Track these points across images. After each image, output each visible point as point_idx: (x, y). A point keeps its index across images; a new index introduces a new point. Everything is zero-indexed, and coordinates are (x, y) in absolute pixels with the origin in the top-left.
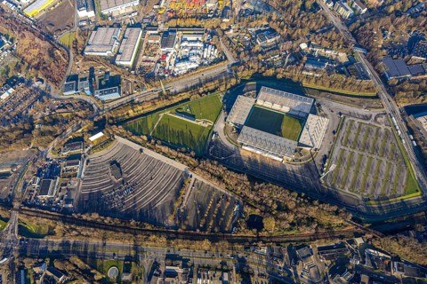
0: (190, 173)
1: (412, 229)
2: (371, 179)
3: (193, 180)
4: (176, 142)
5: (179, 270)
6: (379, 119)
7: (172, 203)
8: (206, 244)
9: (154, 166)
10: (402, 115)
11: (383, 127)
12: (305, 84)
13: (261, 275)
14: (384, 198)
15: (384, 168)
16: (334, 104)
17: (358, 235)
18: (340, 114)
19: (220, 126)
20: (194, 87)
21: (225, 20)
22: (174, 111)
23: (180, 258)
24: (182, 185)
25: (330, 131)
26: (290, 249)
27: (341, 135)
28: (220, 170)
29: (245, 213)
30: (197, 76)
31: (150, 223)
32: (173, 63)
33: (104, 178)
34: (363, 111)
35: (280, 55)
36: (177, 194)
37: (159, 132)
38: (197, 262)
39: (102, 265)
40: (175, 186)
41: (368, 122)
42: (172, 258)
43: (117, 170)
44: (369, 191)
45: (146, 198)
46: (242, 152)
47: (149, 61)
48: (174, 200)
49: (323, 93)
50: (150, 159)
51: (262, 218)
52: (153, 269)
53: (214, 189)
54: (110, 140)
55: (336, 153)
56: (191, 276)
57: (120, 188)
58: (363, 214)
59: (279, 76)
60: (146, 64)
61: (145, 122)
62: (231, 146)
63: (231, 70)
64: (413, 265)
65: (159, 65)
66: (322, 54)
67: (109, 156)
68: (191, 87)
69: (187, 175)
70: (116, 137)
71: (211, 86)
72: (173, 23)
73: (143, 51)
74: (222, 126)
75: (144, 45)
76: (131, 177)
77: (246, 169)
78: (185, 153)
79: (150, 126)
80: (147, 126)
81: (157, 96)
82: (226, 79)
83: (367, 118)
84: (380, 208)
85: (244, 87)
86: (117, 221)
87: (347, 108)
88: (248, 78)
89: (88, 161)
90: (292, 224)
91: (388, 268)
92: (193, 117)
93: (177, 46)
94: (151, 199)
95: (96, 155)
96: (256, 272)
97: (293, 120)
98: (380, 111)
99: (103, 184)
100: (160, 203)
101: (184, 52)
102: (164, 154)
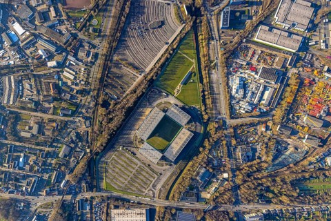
0: (143, 75)
1: (89, 176)
2: (117, 170)
3: (138, 75)
4: (168, 69)
5: (90, 59)
6: (152, 192)
7: (126, 60)
8: (99, 76)
9: (154, 52)
10: (151, 205)
11: (146, 191)
12: (190, 163)
13: (81, 100)
14: (106, 171)
15: (121, 179)
16: (169, 174)
17: (91, 151)
18: (161, 174)
19: (172, 100)
20: (211, 88)
22: (195, 70)
23: (95, 61)
24: (136, 68)
25: (150, 163)
26: (90, 118)
27: (147, 168)
28: (139, 92)
29: (111, 100)
30: (222, 93)
31: (117, 46)
32: (242, 75)
33: (153, 16)
34: (159, 186)
35: (222, 157)
36: (131, 64)
37: (179, 57)
38: (92, 69)
39: (100, 15)
40: (137, 63)
41: (151, 185)
42: (96, 56)
43: (156, 26)
44: (111, 166)
45: (133, 45)
47: (253, 55)
48: (127, 62)
49: (179, 171)
50: (159, 49)
51: (107, 109)
52: (93, 45)
53: (129, 87)
54: (182, 21)
55: (135, 160)
56: (86, 65)
57: (143, 28)
58: (100, 159)
59: (201, 149)
60: (250, 52)
61: (191, 48)
63: (220, 119)
64: (74, 168)
65: (245, 63)
66: (213, 184)
67: (169, 20)
68: (213, 87)
69: (142, 72)
70: (184, 25)
71: (209, 102)
72: (293, 81)
73: (268, 51)
74: (172, 102)
75: (274, 53)
76: (149, 35)
77: (138, 108)
78: (157, 73)
79: (186, 51)
80: (187, 49)
81: (212, 59)
82: (212, 114)
83: (154, 186)
84: (102, 167)
85: (201, 124)
86: (122, 25)
87: (164, 179)
88: (208, 129)
89: (169, 4)
90: (101, 123)
91: (75, 157)
92: (185, 83)
93: (262, 81)
94: (131, 47)
95: (173, 10)
96: (83, 98)
97: (165, 146)
98: (157, 195)
99: (148, 16)
100: (128, 53)
101: (253, 87)
102: (160, 59)
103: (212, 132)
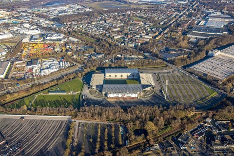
0: (73, 120)
3: (77, 123)
6: (174, 72)
7: (63, 143)
9: (37, 124)
11: (178, 74)
16: (150, 71)
18: (155, 74)
19: (86, 92)
21: (69, 53)
25: (155, 80)
30: (59, 74)
32: (38, 72)
34: (166, 71)
35: (108, 60)
36: (66, 135)
40: (62, 132)
41: (170, 74)
45: (36, 148)
46: (108, 100)
47: (19, 74)
53: (98, 124)
55: (165, 88)
62: (100, 99)
63: (82, 69)
68: (57, 79)
69: (70, 122)
74: (88, 91)
79: (27, 103)
80: (24, 104)
81: (30, 86)
82: (80, 72)
88: (94, 70)
92: (63, 91)
94: (41, 147)
97: (132, 81)
98: (172, 70)
100: (51, 147)
101: (46, 66)
102: (45, 114)
103: (95, 68)
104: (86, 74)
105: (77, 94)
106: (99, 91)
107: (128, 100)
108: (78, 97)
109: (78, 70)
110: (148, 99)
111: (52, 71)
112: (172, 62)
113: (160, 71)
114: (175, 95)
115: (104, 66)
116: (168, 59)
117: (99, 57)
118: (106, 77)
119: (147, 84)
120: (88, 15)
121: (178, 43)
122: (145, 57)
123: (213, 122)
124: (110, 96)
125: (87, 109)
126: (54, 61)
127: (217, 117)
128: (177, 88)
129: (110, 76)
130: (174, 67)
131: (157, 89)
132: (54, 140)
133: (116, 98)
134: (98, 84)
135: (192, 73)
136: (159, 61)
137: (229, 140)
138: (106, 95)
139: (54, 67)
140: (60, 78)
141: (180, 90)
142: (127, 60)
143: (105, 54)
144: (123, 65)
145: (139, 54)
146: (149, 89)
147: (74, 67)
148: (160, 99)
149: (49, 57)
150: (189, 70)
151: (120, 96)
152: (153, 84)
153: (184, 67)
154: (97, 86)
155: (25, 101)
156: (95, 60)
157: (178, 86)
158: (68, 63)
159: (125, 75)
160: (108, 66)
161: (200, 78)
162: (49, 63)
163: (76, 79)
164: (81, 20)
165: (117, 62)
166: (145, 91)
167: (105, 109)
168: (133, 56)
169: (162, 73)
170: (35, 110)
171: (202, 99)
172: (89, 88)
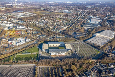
0: (37, 66)
3: (39, 68)
9: (19, 69)
11: (82, 44)
21: (29, 35)
22: (21, 53)
27: (75, 47)
32: (15, 44)
35: (49, 38)
40: (32, 72)
46: (52, 56)
48: (34, 76)
53: (48, 68)
55: (77, 50)
60: (4, 46)
62: (48, 56)
75: (2, 42)
81: (12, 51)
83: (77, 43)
87: (72, 43)
97: (61, 47)
102: (22, 64)
103: (43, 42)
104: (39, 45)
105: (36, 54)
106: (47, 52)
107: (61, 56)
108: (37, 56)
109: (35, 43)
110: (70, 55)
111: (22, 43)
112: (78, 39)
113: (74, 43)
114: (82, 53)
115: (47, 41)
116: (76, 37)
117: (44, 36)
118: (49, 46)
119: (69, 48)
120: (35, 17)
121: (79, 30)
122: (66, 37)
123: (100, 64)
124: (53, 54)
125: (43, 60)
126: (22, 39)
127: (102, 62)
128: (82, 50)
129: (51, 45)
130: (80, 41)
131: (74, 51)
132: (29, 76)
133: (55, 55)
134: (46, 49)
135: (88, 44)
136: (72, 38)
137: (108, 72)
138: (50, 54)
139: (23, 41)
140: (27, 47)
141: (84, 51)
142: (58, 38)
143: (47, 35)
144: (56, 40)
145: (63, 35)
146: (70, 51)
147: (32, 41)
148: (75, 55)
149: (20, 37)
150: (86, 42)
151: (57, 54)
152: (72, 48)
153: (84, 41)
154: (45, 50)
155: (11, 58)
156: (42, 38)
157: (83, 49)
158: (29, 39)
159: (58, 45)
160: (49, 41)
161: (91, 46)
162: (20, 40)
163: (34, 47)
164: (32, 19)
165: (53, 39)
166: (68, 52)
167: (51, 60)
168: (60, 36)
169: (74, 44)
170: (17, 62)
171: (94, 55)
172: (41, 51)
